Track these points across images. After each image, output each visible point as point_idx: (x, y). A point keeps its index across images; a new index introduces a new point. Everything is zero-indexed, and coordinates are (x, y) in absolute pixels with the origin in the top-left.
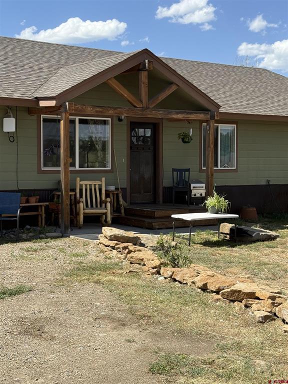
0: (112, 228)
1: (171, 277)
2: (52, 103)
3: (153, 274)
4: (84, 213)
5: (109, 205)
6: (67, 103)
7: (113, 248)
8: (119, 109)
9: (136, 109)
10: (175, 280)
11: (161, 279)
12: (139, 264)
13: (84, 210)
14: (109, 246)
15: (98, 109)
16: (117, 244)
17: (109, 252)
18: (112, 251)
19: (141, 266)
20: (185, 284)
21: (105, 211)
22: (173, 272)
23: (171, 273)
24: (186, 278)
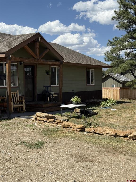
0: (41, 113)
1: (94, 132)
2: (4, 56)
3: (78, 131)
4: (13, 107)
5: (24, 103)
6: (11, 56)
7: (46, 121)
8: (29, 59)
9: (35, 59)
10: (96, 133)
11: (85, 133)
12: (68, 128)
13: (13, 105)
14: (43, 121)
15: (21, 59)
16: (48, 120)
17: (44, 123)
18: (45, 123)
19: (69, 129)
20: (102, 134)
21: (22, 105)
22: (95, 130)
23: (94, 130)
24: (102, 132)
